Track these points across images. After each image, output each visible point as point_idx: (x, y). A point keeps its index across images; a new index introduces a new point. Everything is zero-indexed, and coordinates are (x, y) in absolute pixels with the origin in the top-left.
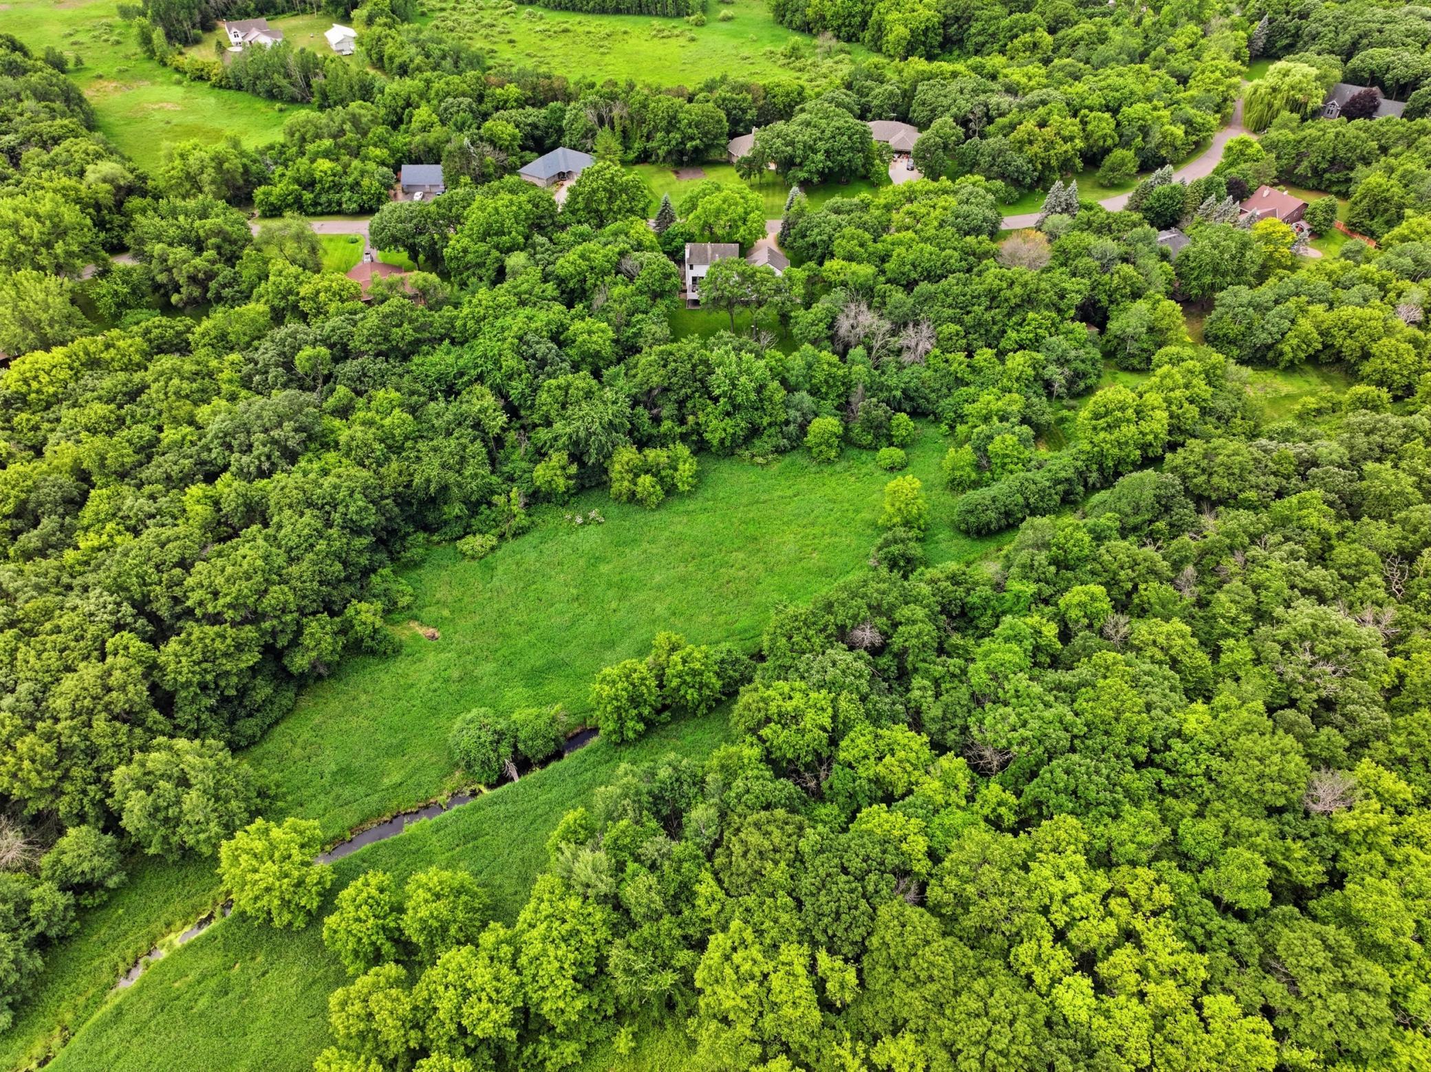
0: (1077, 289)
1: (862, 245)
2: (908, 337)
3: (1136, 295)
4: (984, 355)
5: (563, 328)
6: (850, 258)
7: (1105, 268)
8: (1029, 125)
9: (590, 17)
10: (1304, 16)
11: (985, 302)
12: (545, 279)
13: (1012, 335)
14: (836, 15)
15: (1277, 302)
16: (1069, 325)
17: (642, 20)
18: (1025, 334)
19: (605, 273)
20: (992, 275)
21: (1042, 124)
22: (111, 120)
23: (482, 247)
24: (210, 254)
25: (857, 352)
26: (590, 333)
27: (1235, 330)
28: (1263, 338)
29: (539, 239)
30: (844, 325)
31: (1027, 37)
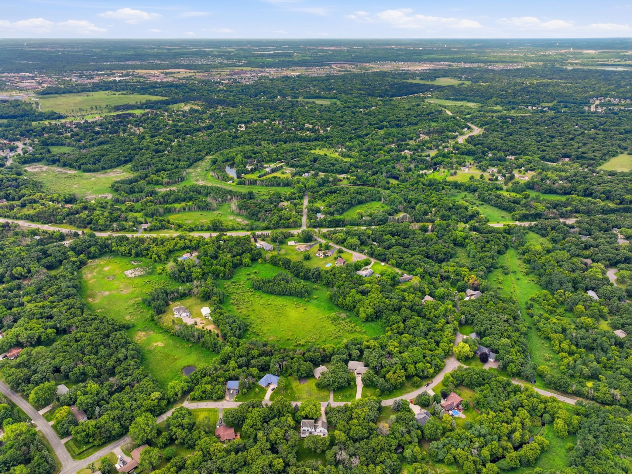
0: (394, 443)
1: (344, 426)
2: (354, 459)
3: (410, 443)
4: (371, 466)
5: (272, 462)
6: (341, 430)
7: (402, 436)
8: (391, 373)
9: (276, 297)
10: (473, 316)
11: (371, 450)
12: (267, 440)
13: (378, 459)
14: (346, 304)
15: (444, 446)
16: (392, 455)
17: (291, 298)
18: (382, 458)
19: (281, 439)
20: (374, 442)
21: (394, 373)
22: (145, 351)
23: (252, 430)
24: (186, 430)
25: (340, 467)
26: (278, 464)
27: (434, 454)
28: (440, 457)
29: (265, 425)
30: (338, 457)
31: (396, 325)
